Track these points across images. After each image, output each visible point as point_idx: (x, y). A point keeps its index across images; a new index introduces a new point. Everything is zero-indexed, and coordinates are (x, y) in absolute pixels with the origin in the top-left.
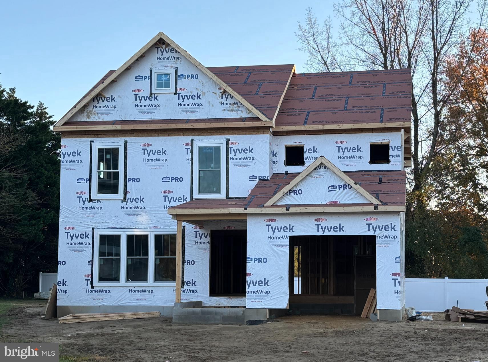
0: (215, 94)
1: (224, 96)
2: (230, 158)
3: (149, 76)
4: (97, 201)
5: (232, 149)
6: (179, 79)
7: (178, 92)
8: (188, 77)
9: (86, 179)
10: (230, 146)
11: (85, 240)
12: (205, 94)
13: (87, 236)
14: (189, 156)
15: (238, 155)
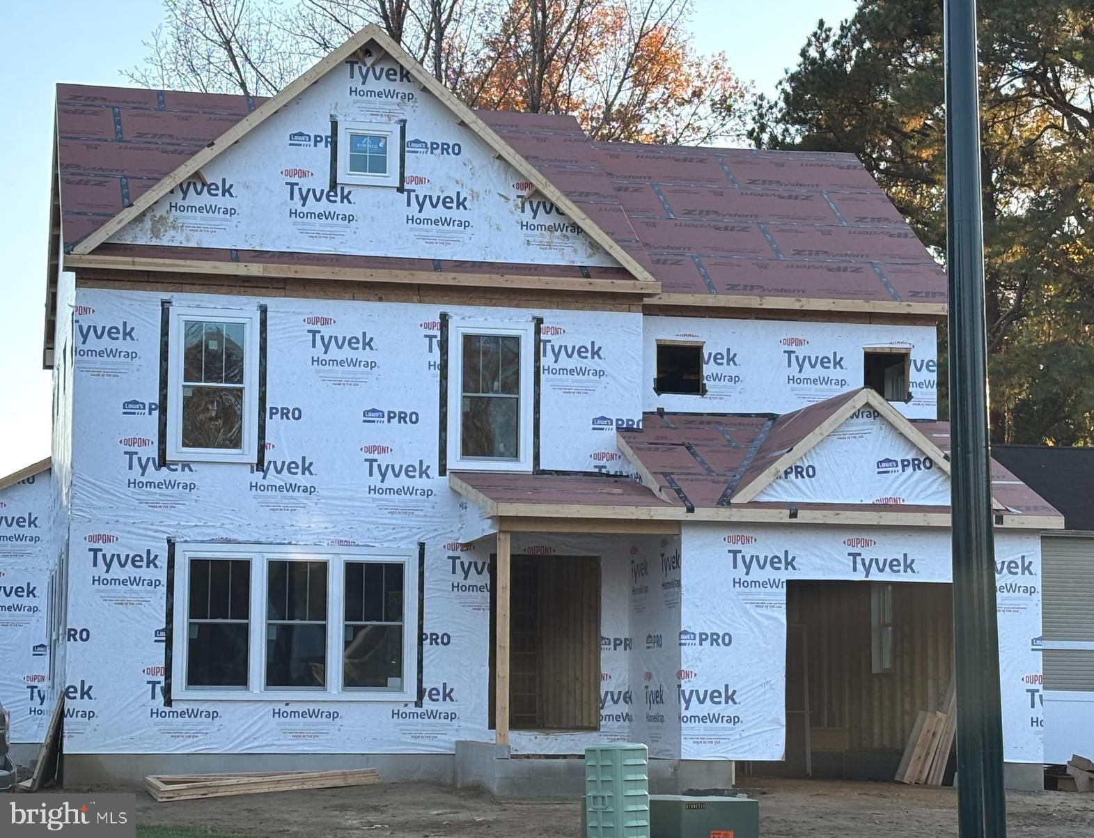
0: (505, 198)
1: (527, 206)
2: (544, 370)
3: (327, 137)
4: (180, 465)
5: (549, 345)
6: (409, 152)
7: (407, 186)
8: (433, 149)
9: (151, 404)
10: (543, 337)
11: (146, 573)
12: (478, 196)
13: (151, 562)
14: (436, 356)
15: (564, 362)
